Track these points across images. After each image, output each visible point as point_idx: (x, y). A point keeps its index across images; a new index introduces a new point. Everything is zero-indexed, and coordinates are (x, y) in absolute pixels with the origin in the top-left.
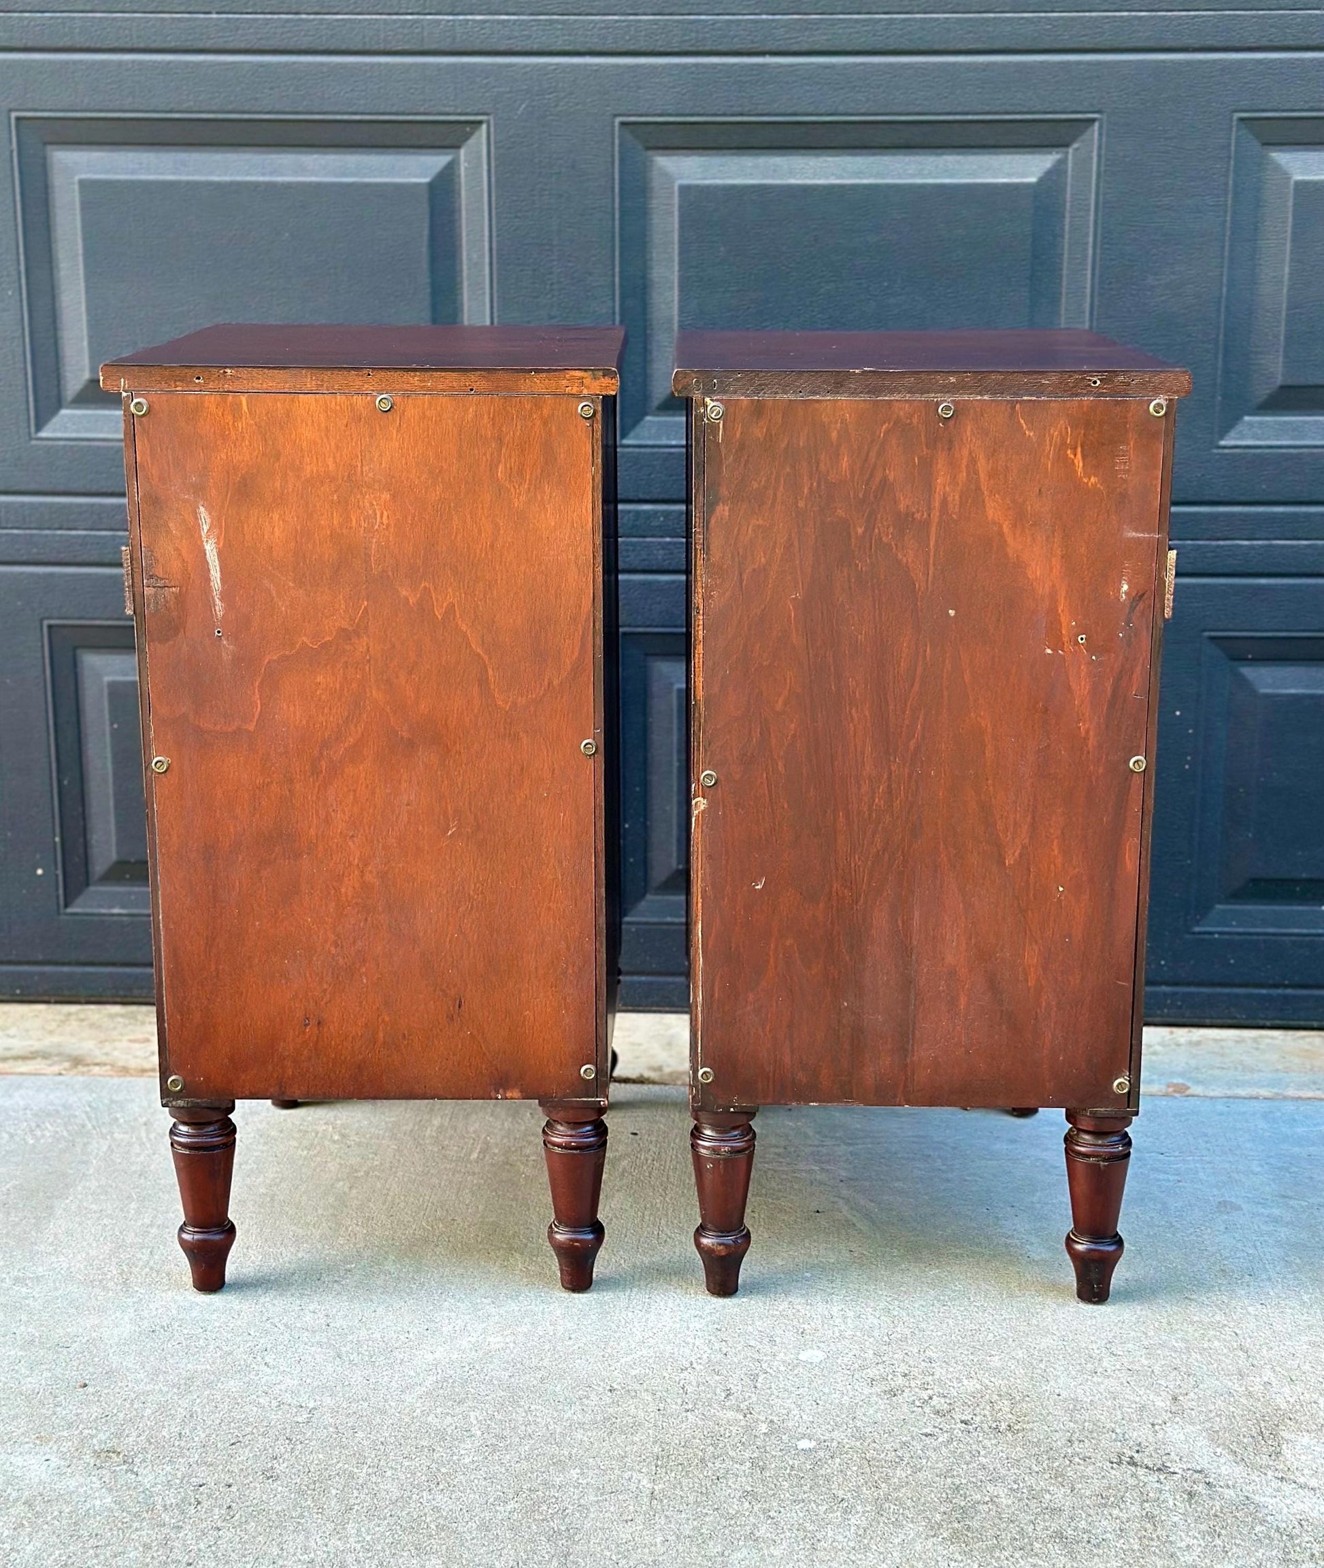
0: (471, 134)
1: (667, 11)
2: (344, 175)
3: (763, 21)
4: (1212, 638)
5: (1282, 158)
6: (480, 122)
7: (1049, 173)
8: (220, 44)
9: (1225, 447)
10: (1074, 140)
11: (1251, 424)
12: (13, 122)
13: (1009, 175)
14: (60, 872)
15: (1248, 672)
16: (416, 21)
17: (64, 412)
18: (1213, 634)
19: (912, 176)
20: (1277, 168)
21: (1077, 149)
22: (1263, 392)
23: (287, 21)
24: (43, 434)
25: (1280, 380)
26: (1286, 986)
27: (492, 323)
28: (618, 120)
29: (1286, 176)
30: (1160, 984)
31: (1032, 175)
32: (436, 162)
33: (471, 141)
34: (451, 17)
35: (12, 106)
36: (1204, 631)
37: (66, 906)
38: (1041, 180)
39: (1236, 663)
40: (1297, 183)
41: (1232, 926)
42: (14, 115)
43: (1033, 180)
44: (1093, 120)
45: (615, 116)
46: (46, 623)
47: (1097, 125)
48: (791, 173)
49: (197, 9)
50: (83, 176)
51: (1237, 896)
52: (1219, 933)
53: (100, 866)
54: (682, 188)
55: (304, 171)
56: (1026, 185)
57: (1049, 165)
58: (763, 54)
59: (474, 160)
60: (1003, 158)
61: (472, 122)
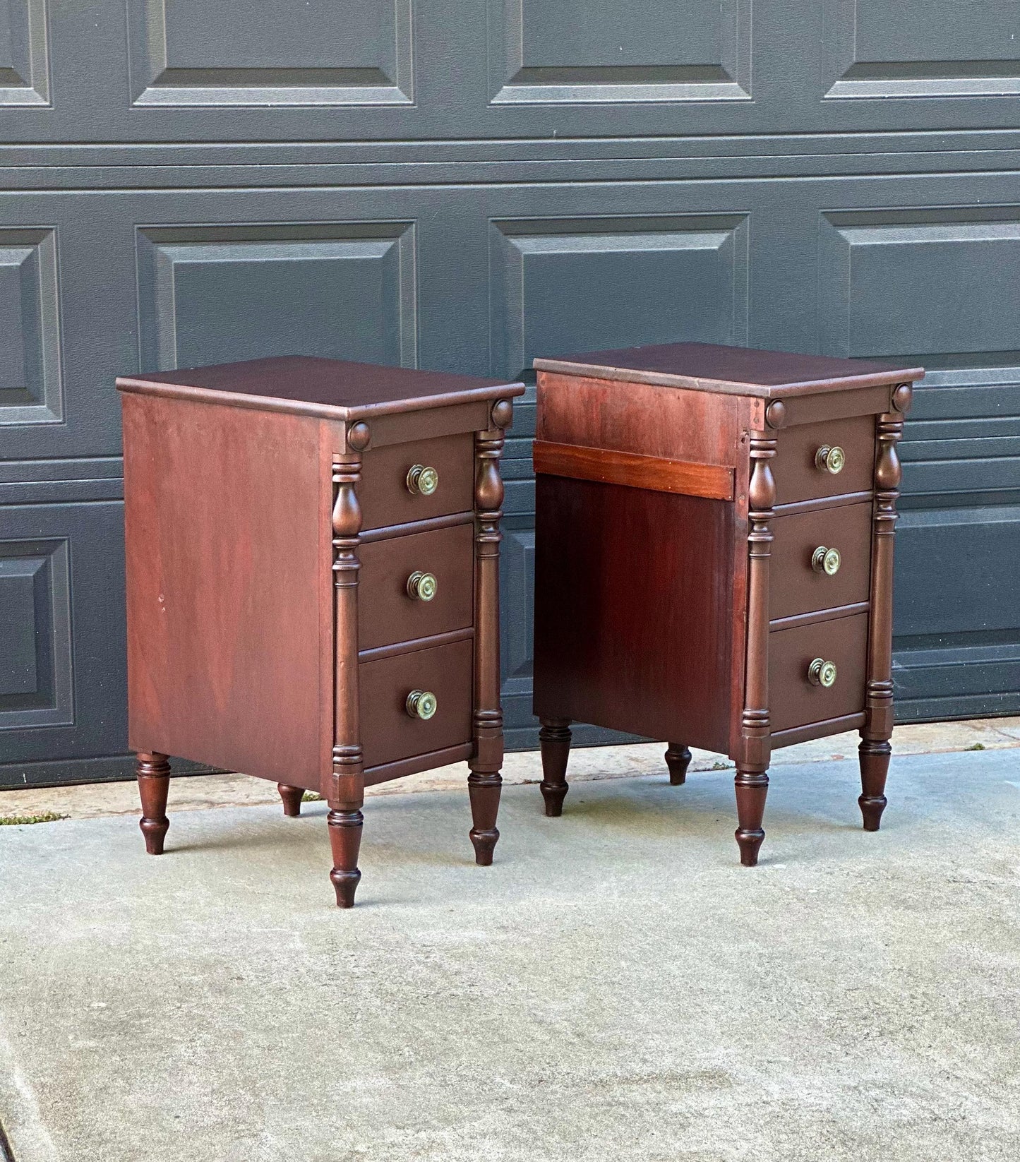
0: (406, 229)
1: (517, 158)
2: (331, 255)
3: (570, 163)
5: (844, 233)
6: (412, 223)
7: (724, 244)
8: (261, 182)
10: (735, 226)
12: (136, 230)
13: (703, 246)
16: (377, 166)
19: (651, 247)
20: (842, 238)
21: (738, 231)
23: (301, 168)
28: (490, 219)
29: (847, 243)
31: (715, 245)
32: (386, 245)
33: (406, 234)
34: (395, 164)
35: (135, 221)
38: (721, 248)
40: (852, 247)
43: (716, 247)
44: (747, 215)
45: (489, 217)
47: (748, 217)
48: (585, 246)
49: (248, 162)
50: (176, 262)
54: (525, 256)
55: (308, 253)
56: (714, 250)
57: (724, 239)
58: (569, 181)
59: (408, 245)
60: (698, 235)
61: (408, 223)
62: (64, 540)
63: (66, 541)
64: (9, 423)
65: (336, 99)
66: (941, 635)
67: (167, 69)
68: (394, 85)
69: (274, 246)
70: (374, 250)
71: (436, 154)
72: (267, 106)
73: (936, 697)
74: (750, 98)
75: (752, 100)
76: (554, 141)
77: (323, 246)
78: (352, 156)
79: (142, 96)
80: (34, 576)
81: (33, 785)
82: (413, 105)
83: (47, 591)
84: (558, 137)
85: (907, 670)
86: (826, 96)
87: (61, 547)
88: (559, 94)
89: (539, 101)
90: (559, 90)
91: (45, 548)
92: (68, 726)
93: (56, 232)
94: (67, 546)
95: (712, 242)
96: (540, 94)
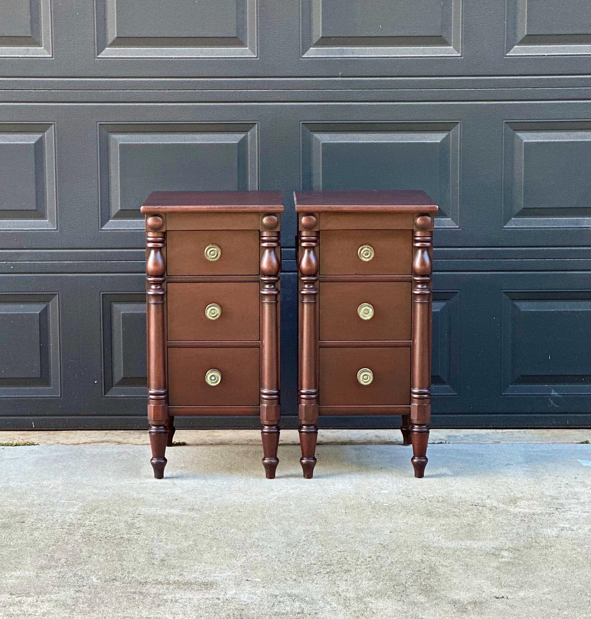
0: (252, 127)
1: (318, 88)
2: (208, 141)
3: (349, 91)
4: (504, 292)
5: (519, 134)
6: (255, 124)
7: (444, 139)
8: (168, 100)
9: (505, 228)
10: (452, 129)
11: (514, 221)
12: (98, 125)
13: (431, 140)
14: (103, 382)
15: (517, 304)
16: (235, 92)
17: (110, 221)
18: (505, 291)
19: (399, 140)
20: (518, 138)
21: (453, 132)
22: (517, 210)
23: (191, 92)
24: (103, 228)
25: (522, 206)
26: (534, 413)
27: (258, 189)
28: (301, 122)
29: (521, 140)
30: (492, 414)
31: (438, 139)
32: (241, 136)
33: (252, 130)
34: (246, 90)
35: (98, 120)
36: (502, 290)
37: (105, 394)
38: (442, 141)
39: (513, 301)
40: (525, 143)
41: (516, 393)
42: (98, 123)
43: (439, 141)
44: (458, 123)
46: (102, 293)
48: (359, 139)
49: (161, 89)
50: (121, 143)
51: (516, 382)
52: (511, 395)
53: (117, 380)
54: (323, 144)
55: (196, 140)
56: (437, 143)
57: (444, 137)
58: (349, 101)
59: (253, 136)
60: (429, 134)
61: (252, 123)
62: (56, 294)
63: (57, 295)
64: (27, 229)
65: (213, 55)
66: (583, 376)
67: (117, 37)
68: (246, 47)
69: (176, 135)
70: (234, 139)
71: (269, 85)
72: (172, 58)
73: (580, 413)
74: (460, 55)
75: (461, 56)
76: (340, 79)
77: (204, 136)
78: (221, 86)
79: (103, 52)
80: (40, 314)
81: (38, 429)
82: (257, 58)
83: (47, 322)
84: (342, 77)
85: (561, 396)
86: (508, 54)
87: (55, 298)
88: (343, 52)
89: (331, 56)
90: (343, 50)
91: (45, 298)
92: (57, 397)
93: (54, 126)
94: (58, 298)
95: (437, 138)
96: (332, 52)
